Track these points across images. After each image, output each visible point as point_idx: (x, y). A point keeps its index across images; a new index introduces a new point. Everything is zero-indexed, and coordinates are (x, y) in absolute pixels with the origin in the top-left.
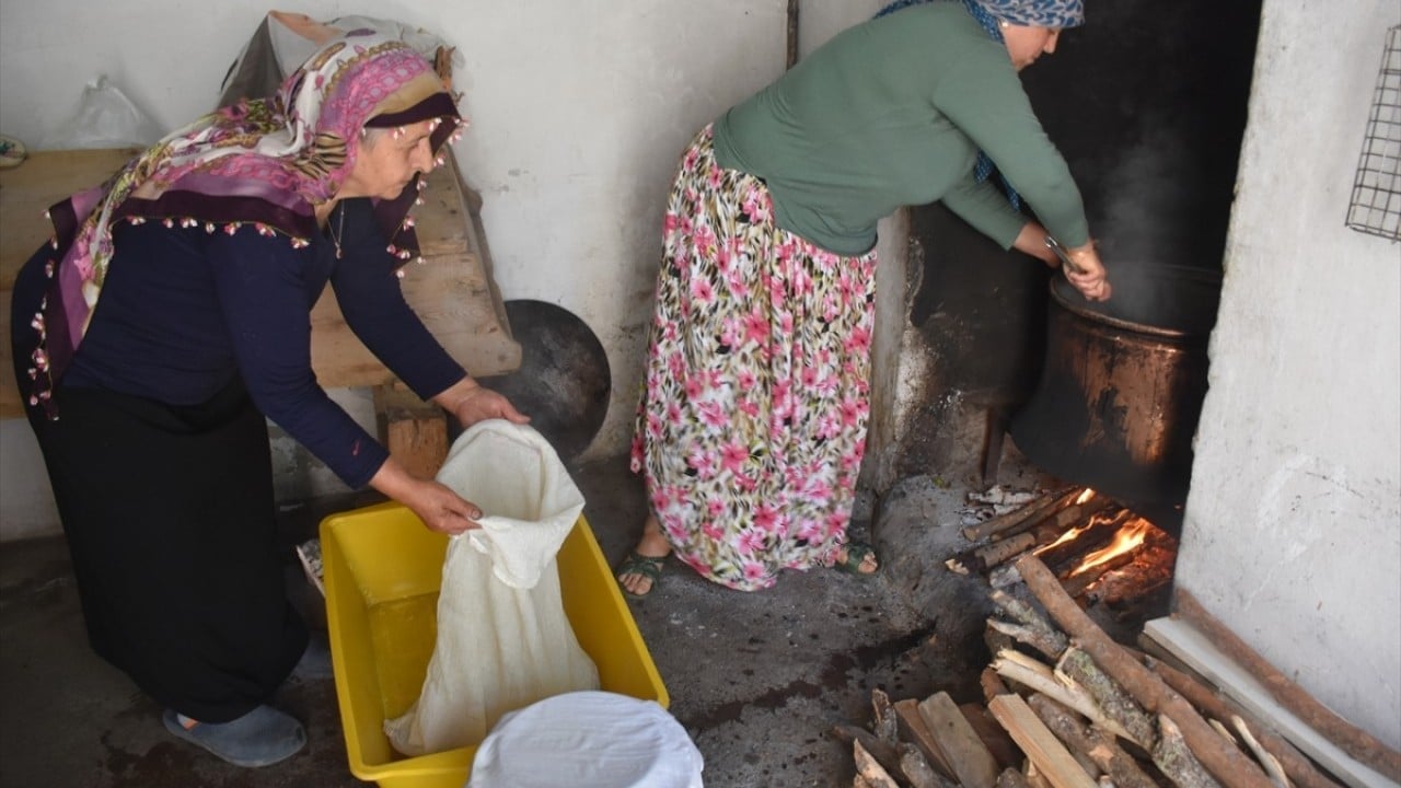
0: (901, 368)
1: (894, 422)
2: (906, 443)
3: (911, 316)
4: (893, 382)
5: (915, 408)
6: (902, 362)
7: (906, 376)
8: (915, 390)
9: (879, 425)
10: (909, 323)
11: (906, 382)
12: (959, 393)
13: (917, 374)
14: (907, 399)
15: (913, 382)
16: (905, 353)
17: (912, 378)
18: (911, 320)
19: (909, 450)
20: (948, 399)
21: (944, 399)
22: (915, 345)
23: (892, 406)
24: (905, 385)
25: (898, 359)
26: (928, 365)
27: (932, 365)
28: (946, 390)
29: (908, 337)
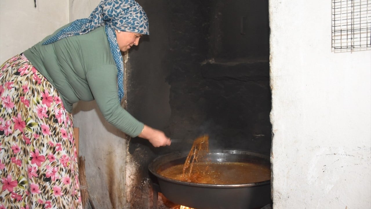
0: (127, 172)
1: (126, 194)
2: (132, 203)
3: (129, 150)
4: (124, 178)
5: (134, 187)
6: (127, 169)
7: (129, 175)
8: (133, 180)
9: (119, 198)
10: (128, 153)
11: (129, 177)
12: (148, 179)
13: (133, 173)
14: (130, 184)
15: (132, 177)
16: (128, 165)
17: (131, 175)
18: (129, 151)
19: (133, 205)
20: (145, 182)
21: (143, 182)
22: (131, 161)
23: (124, 188)
24: (129, 178)
25: (125, 168)
26: (136, 169)
27: (137, 169)
28: (143, 179)
29: (128, 159)
